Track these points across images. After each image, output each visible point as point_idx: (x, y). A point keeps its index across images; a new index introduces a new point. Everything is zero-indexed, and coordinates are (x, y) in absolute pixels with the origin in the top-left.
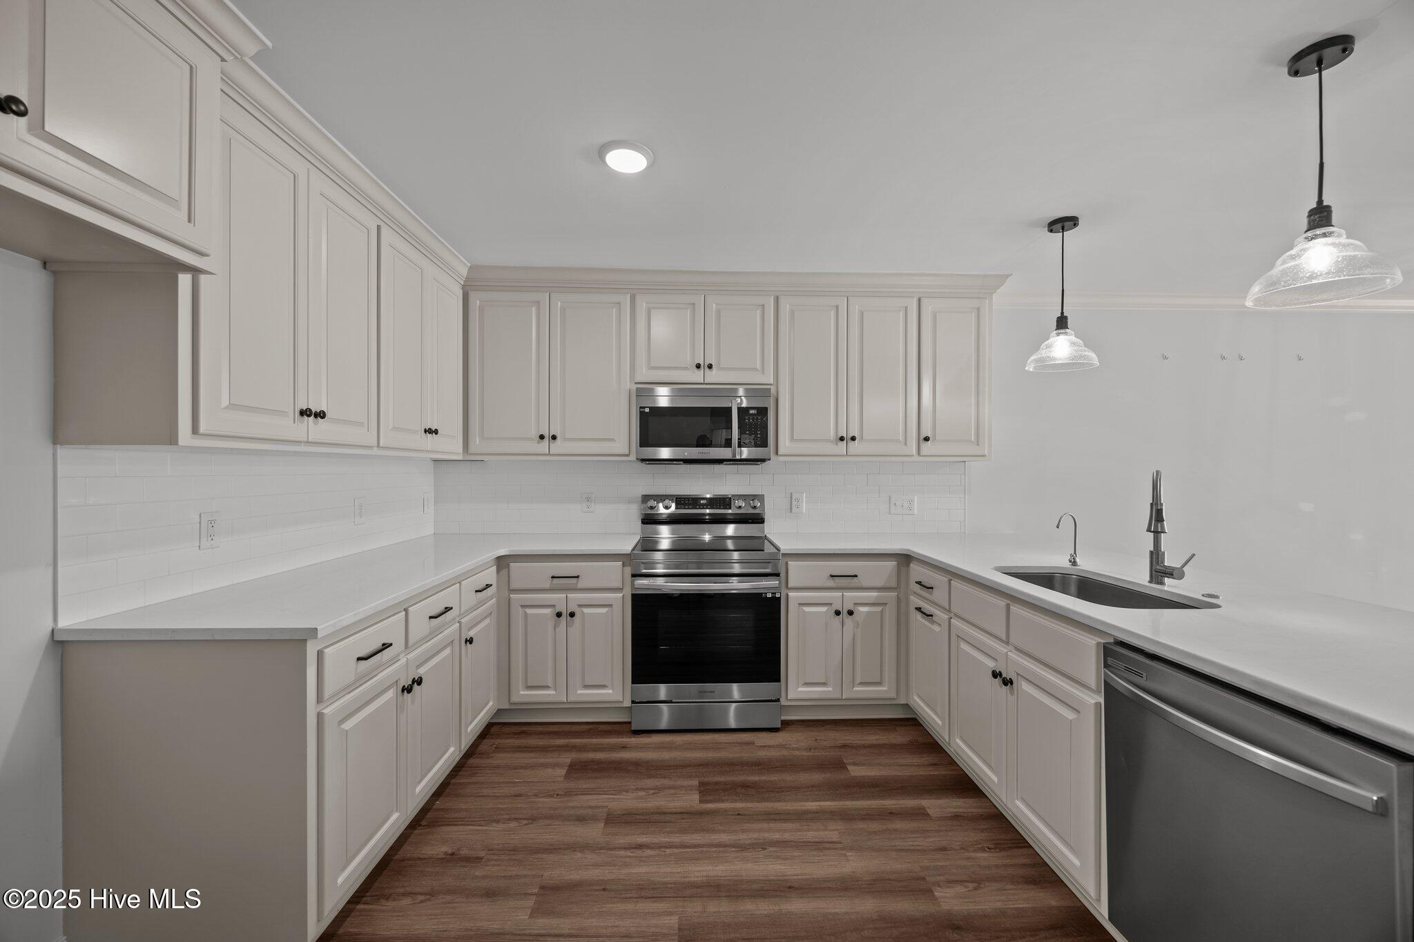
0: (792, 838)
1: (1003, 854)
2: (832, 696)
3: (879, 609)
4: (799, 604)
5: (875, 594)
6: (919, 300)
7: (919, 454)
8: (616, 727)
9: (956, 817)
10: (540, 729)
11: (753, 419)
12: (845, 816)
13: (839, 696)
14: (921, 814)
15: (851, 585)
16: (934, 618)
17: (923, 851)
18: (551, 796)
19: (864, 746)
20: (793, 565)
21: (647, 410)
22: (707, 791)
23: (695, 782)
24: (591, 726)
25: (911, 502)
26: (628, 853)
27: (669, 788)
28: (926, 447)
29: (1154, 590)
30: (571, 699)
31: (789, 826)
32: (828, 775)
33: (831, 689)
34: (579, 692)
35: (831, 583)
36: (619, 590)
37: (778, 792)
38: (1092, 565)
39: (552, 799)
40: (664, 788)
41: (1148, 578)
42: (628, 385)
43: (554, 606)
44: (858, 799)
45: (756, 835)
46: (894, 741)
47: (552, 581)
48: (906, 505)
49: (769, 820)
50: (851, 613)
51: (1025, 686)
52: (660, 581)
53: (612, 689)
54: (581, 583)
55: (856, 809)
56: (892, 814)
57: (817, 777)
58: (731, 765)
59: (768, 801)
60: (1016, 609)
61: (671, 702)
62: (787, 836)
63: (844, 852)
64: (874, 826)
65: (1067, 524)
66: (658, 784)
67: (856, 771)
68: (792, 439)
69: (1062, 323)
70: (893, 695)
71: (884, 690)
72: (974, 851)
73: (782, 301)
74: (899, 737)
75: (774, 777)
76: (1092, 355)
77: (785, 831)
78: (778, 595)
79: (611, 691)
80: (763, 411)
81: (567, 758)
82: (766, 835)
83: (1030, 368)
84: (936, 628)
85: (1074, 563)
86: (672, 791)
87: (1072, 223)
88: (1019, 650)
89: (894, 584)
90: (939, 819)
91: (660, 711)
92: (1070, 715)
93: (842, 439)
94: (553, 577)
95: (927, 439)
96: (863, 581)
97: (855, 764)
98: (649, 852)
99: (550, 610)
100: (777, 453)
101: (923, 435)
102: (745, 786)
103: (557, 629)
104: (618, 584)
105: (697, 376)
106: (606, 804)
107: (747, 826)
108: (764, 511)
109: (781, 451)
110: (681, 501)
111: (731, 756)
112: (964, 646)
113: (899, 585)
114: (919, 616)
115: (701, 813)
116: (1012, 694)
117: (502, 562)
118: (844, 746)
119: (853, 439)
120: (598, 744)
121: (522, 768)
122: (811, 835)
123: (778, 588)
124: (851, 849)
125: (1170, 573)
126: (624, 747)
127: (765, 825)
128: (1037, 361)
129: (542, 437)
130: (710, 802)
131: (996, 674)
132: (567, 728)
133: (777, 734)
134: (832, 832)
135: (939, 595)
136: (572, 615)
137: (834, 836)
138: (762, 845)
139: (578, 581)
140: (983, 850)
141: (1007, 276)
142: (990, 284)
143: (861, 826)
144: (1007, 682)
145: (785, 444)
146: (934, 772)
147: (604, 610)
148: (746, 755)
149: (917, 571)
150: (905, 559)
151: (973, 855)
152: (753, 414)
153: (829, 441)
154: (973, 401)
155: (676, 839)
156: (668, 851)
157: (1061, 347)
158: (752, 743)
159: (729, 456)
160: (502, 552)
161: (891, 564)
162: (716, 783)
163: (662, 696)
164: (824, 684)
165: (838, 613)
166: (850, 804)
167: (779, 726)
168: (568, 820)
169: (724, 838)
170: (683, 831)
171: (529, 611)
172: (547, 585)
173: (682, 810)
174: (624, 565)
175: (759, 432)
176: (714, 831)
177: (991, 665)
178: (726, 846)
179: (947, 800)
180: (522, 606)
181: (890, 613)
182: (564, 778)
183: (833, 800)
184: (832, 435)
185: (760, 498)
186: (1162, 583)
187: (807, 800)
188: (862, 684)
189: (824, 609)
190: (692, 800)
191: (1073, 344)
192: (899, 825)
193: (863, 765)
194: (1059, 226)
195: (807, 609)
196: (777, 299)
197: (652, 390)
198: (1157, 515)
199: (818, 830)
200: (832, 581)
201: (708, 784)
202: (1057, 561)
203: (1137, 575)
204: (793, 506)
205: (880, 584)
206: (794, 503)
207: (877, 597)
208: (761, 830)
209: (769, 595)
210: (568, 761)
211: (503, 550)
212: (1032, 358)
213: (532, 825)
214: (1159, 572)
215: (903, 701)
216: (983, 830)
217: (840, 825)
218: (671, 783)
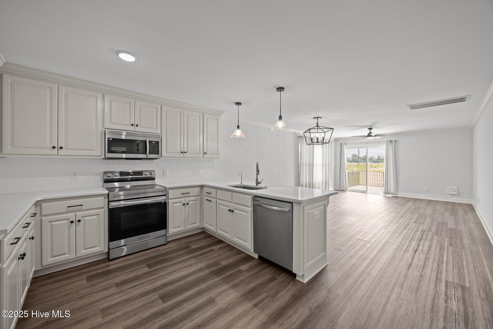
0: (182, 266)
1: (232, 251)
2: (182, 230)
3: (195, 202)
4: (172, 203)
5: (194, 198)
6: (203, 114)
7: (203, 157)
8: (102, 261)
9: (220, 248)
10: (60, 273)
11: (154, 145)
12: (195, 257)
13: (184, 229)
14: (213, 250)
15: (188, 196)
16: (212, 201)
17: (216, 257)
18: (86, 289)
19: (193, 241)
20: (170, 191)
21: (111, 139)
22: (149, 266)
23: (145, 265)
24: (88, 265)
25: (199, 171)
26: (131, 290)
27: (136, 270)
28: (205, 155)
29: (257, 187)
30: (78, 256)
31: (180, 264)
32: (186, 250)
33: (182, 228)
34: (82, 252)
35: (182, 196)
36: (103, 208)
37: (173, 258)
38: (245, 183)
39: (86, 290)
40: (134, 270)
41: (256, 185)
42: (100, 128)
43: (69, 219)
44: (196, 252)
45: (172, 270)
46: (201, 238)
47: (68, 208)
48: (198, 172)
49: (174, 265)
50: (188, 204)
51: (236, 211)
52: (122, 203)
53: (99, 247)
54: (83, 208)
55: (196, 255)
56: (206, 253)
57: (183, 252)
58: (155, 257)
59: (171, 261)
60: (234, 194)
61: (126, 245)
62: (181, 267)
63: (197, 264)
64: (202, 256)
65: (240, 174)
66: (130, 270)
67: (193, 247)
68: (167, 152)
69: (238, 127)
70: (199, 225)
71: (197, 225)
72: (226, 253)
73: (163, 107)
74: (201, 236)
75: (170, 256)
76: (244, 135)
77: (180, 266)
78: (166, 202)
79: (99, 248)
80: (157, 143)
81: (85, 276)
82: (175, 268)
83: (232, 137)
84: (212, 204)
85: (241, 183)
86: (138, 270)
87: (240, 104)
88: (234, 203)
89: (199, 194)
90: (217, 250)
91: (123, 249)
92: (246, 214)
93: (182, 152)
94: (68, 207)
95: (205, 153)
96: (191, 194)
97: (192, 245)
98: (138, 286)
99: (67, 221)
100: (161, 156)
101: (204, 152)
102: (162, 260)
103: (71, 229)
104: (103, 206)
105: (132, 128)
106: (113, 282)
107: (168, 269)
108: (155, 175)
109: (163, 156)
110: (122, 174)
111: (153, 255)
112: (220, 206)
113: (200, 195)
114: (207, 202)
115: (151, 271)
116: (233, 214)
117: (38, 204)
118: (188, 242)
119: (185, 152)
120: (97, 268)
121: (61, 287)
122: (187, 264)
123: (166, 199)
124: (199, 263)
125: (259, 183)
126: (109, 266)
127: (173, 267)
128: (233, 136)
129: (54, 147)
130: (152, 268)
131: (230, 210)
132: (76, 268)
133: (166, 245)
134: (193, 261)
135: (213, 195)
136: (79, 221)
137: (194, 262)
138: (175, 271)
139: (82, 207)
140: (228, 252)
141: (225, 112)
142: (220, 113)
143: (199, 257)
144: (232, 211)
145: (164, 153)
146: (212, 241)
147: (95, 217)
148: (158, 253)
149: (206, 190)
150: (202, 187)
151: (226, 254)
152: (154, 143)
153: (178, 153)
154: (216, 143)
155: (146, 280)
156: (145, 284)
157: (238, 133)
158: (159, 250)
159: (145, 157)
160: (39, 199)
161: (198, 189)
162: (152, 263)
163: (122, 244)
164: (180, 227)
165: (184, 204)
166: (194, 254)
167: (166, 243)
168: (99, 292)
169: (162, 274)
170: (147, 278)
171: (53, 223)
172: (65, 211)
173: (144, 273)
174: (104, 198)
175: (156, 149)
176: (158, 274)
177: (228, 208)
178: (164, 275)
179: (217, 246)
180: (49, 222)
181: (198, 202)
182: (87, 282)
183: (190, 255)
184: (179, 151)
185: (154, 171)
186: (258, 185)
187: (183, 257)
188: (191, 224)
189: (180, 204)
190: (147, 269)
191: (241, 132)
192: (208, 254)
193: (195, 245)
194: (238, 104)
195: (174, 205)
196: (161, 106)
197: (121, 132)
198: (258, 171)
199: (189, 262)
200: (182, 195)
201: (149, 264)
202: (239, 183)
203: (254, 184)
204: (164, 174)
205: (196, 195)
206: (165, 173)
207: (195, 198)
208: (172, 268)
209: (163, 202)
210: (85, 277)
211: (39, 198)
212: (232, 135)
213: (82, 299)
214: (258, 183)
215: (201, 227)
216: (226, 249)
217: (194, 259)
218: (136, 268)
